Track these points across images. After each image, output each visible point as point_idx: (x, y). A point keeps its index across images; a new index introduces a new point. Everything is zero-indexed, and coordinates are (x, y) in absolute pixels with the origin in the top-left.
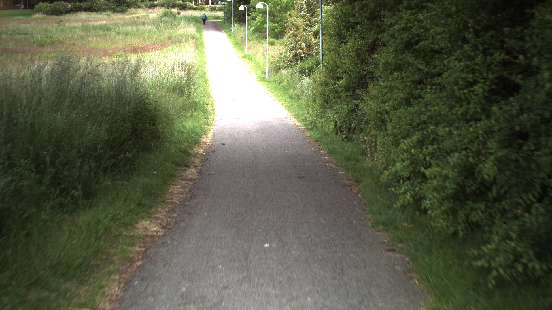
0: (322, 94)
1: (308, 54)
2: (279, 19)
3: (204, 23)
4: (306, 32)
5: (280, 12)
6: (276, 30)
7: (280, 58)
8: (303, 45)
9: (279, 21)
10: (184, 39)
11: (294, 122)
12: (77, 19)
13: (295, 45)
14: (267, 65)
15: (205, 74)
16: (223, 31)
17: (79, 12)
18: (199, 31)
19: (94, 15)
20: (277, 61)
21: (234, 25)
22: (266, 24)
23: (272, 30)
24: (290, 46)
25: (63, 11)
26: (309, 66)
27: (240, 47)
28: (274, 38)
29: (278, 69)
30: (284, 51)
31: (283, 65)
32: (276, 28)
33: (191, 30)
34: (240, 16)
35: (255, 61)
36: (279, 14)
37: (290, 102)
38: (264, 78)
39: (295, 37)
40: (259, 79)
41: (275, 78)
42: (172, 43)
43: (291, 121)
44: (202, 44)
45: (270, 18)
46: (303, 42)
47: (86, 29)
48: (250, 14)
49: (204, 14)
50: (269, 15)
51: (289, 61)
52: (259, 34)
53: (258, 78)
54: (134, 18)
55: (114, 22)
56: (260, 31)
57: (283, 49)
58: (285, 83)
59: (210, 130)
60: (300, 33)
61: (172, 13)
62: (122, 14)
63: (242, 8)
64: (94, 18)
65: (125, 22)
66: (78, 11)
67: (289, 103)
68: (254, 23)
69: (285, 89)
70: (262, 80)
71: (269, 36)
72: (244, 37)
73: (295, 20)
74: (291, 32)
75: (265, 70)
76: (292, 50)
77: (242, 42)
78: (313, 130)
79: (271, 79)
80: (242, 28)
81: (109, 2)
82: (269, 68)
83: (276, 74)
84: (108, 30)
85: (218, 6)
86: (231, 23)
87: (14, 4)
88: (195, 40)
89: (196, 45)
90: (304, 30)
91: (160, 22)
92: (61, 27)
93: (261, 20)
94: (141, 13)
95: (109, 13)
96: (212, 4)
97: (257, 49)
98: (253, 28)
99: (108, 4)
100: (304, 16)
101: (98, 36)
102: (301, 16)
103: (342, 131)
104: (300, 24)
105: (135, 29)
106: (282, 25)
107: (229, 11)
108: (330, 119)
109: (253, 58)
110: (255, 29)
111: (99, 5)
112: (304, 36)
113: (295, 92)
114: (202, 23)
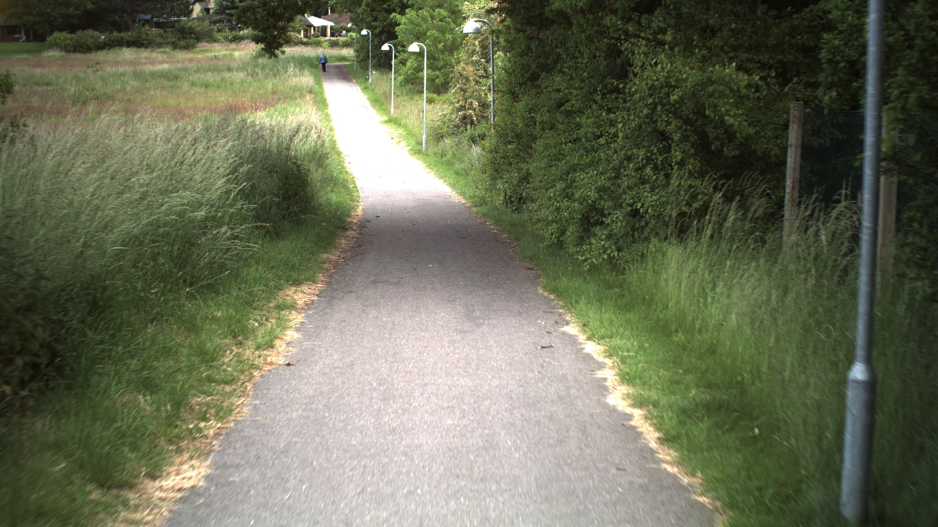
0: (492, 163)
1: (483, 117)
2: (441, 63)
3: (324, 70)
4: (479, 86)
5: (443, 52)
6: (437, 81)
8: (476, 104)
9: (442, 68)
10: (297, 94)
11: (459, 199)
12: (119, 59)
13: (463, 104)
14: (424, 131)
16: (354, 81)
17: (119, 48)
18: (318, 81)
19: (144, 54)
20: (438, 126)
21: (372, 72)
22: (423, 71)
23: (431, 80)
25: (91, 46)
27: (381, 106)
28: (434, 92)
29: (439, 137)
30: (449, 112)
31: (447, 132)
32: (438, 77)
33: (307, 79)
34: (381, 58)
35: (406, 127)
36: (441, 56)
37: (455, 178)
38: (420, 150)
39: (464, 92)
40: (412, 152)
41: (436, 150)
42: (279, 99)
43: (456, 198)
44: (324, 101)
45: (429, 63)
46: (475, 100)
47: (140, 77)
48: (398, 55)
49: (321, 53)
50: (427, 59)
51: (455, 126)
52: (410, 86)
53: (411, 150)
54: (210, 59)
55: (180, 65)
56: (412, 82)
57: (447, 109)
58: (449, 156)
60: (470, 87)
62: (186, 51)
63: (385, 47)
65: (199, 65)
66: (116, 46)
67: (453, 180)
68: (404, 69)
69: (450, 164)
70: (417, 153)
71: (427, 89)
72: (388, 91)
73: (464, 69)
74: (458, 86)
75: (422, 139)
76: (459, 110)
77: (386, 98)
78: (481, 205)
79: (430, 151)
80: (385, 77)
81: (165, 31)
82: (427, 137)
83: (437, 145)
84: (177, 79)
85: (342, 39)
86: (368, 69)
87: (9, 33)
88: (313, 96)
89: (315, 102)
90: (477, 82)
91: (254, 66)
92: (99, 73)
93: (415, 65)
94: (219, 50)
95: (167, 50)
96: (332, 35)
97: (408, 109)
98: (402, 77)
99: (165, 35)
100: (477, 62)
101: (162, 88)
102: (472, 62)
103: (512, 202)
104: (471, 74)
105: (218, 78)
106: (446, 75)
107: (363, 49)
108: (499, 190)
109: (403, 122)
110: (405, 79)
111: (150, 37)
112: (477, 91)
113: (463, 166)
114: (322, 70)
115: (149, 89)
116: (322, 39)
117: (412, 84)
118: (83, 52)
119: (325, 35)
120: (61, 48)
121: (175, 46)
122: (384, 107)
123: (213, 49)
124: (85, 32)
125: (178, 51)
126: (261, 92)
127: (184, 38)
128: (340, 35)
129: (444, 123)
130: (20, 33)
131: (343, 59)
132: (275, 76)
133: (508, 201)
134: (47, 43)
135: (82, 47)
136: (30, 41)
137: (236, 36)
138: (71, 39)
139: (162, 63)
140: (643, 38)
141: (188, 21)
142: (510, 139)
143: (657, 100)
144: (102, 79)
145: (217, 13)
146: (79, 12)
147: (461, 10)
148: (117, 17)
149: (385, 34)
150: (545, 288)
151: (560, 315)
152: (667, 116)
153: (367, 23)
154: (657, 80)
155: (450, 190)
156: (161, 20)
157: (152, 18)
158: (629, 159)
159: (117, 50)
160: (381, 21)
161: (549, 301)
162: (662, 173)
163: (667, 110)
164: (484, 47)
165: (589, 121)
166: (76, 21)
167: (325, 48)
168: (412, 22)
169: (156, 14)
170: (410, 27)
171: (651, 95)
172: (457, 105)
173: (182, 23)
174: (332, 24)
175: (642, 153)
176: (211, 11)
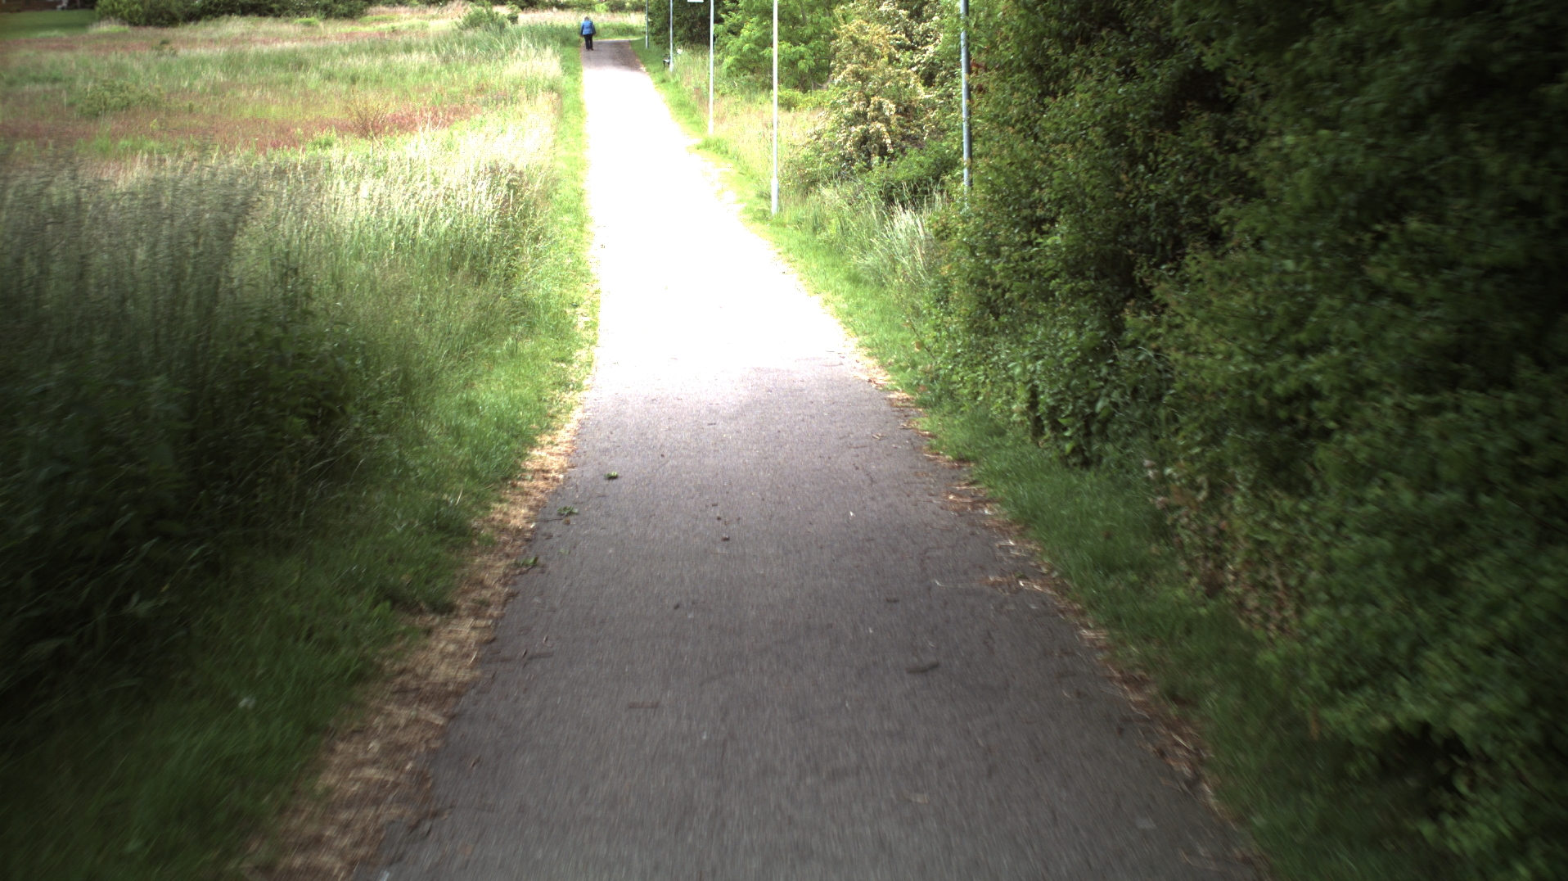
0: (972, 282)
1: (905, 137)
2: (809, 30)
3: (589, 46)
4: (896, 67)
6: (801, 65)
7: (815, 150)
8: (889, 107)
9: (810, 38)
10: (522, 93)
11: (868, 370)
12: (216, 35)
13: (861, 109)
14: (774, 169)
15: (580, 201)
16: (643, 68)
17: (226, 16)
18: (570, 69)
19: (267, 25)
20: (806, 158)
21: (675, 51)
22: (771, 45)
23: (790, 63)
24: (848, 111)
25: (178, 14)
26: (912, 173)
27: (691, 115)
28: (795, 87)
29: (808, 184)
30: (829, 126)
31: (826, 172)
32: (802, 57)
33: (547, 64)
34: (693, 25)
35: (737, 158)
36: (809, 17)
37: (853, 295)
38: (764, 212)
39: (863, 81)
40: (750, 216)
41: (800, 212)
42: (485, 104)
43: (859, 366)
44: (578, 107)
45: (783, 29)
46: (888, 97)
47: (234, 64)
48: (723, 16)
49: (587, 19)
50: (780, 19)
51: (843, 158)
52: (749, 76)
53: (749, 210)
54: (381, 34)
55: (321, 44)
56: (751, 66)
57: (825, 121)
58: (832, 230)
59: (570, 409)
60: (877, 70)
61: (492, 18)
62: (350, 22)
64: (265, 33)
65: (354, 43)
66: (223, 13)
67: (847, 299)
68: (734, 43)
69: (835, 250)
70: (760, 219)
71: (780, 81)
72: (704, 86)
73: (861, 29)
74: (850, 67)
75: (769, 186)
76: (852, 122)
77: (700, 99)
79: (788, 216)
80: (696, 59)
82: (782, 182)
83: (803, 201)
84: (301, 68)
86: (668, 46)
88: (556, 96)
89: (558, 109)
90: (892, 60)
91: (456, 43)
93: (758, 34)
94: (402, 19)
95: (313, 20)
97: (743, 121)
98: (731, 58)
100: (889, 16)
101: (267, 84)
102: (880, 16)
103: (1057, 426)
104: (879, 41)
105: (380, 65)
106: (819, 53)
108: (1011, 377)
109: (732, 148)
110: (738, 60)
112: (891, 77)
114: (582, 48)
117: (752, 71)
118: (161, 25)
120: (122, 17)
121: (328, 13)
122: (696, 117)
123: (393, 16)
125: (332, 20)
126: (456, 89)
129: (819, 151)
131: (629, 31)
132: (489, 59)
133: (1045, 421)
134: (98, 9)
135: (161, 15)
136: (76, 8)
138: (142, 3)
139: (288, 39)
159: (221, 20)
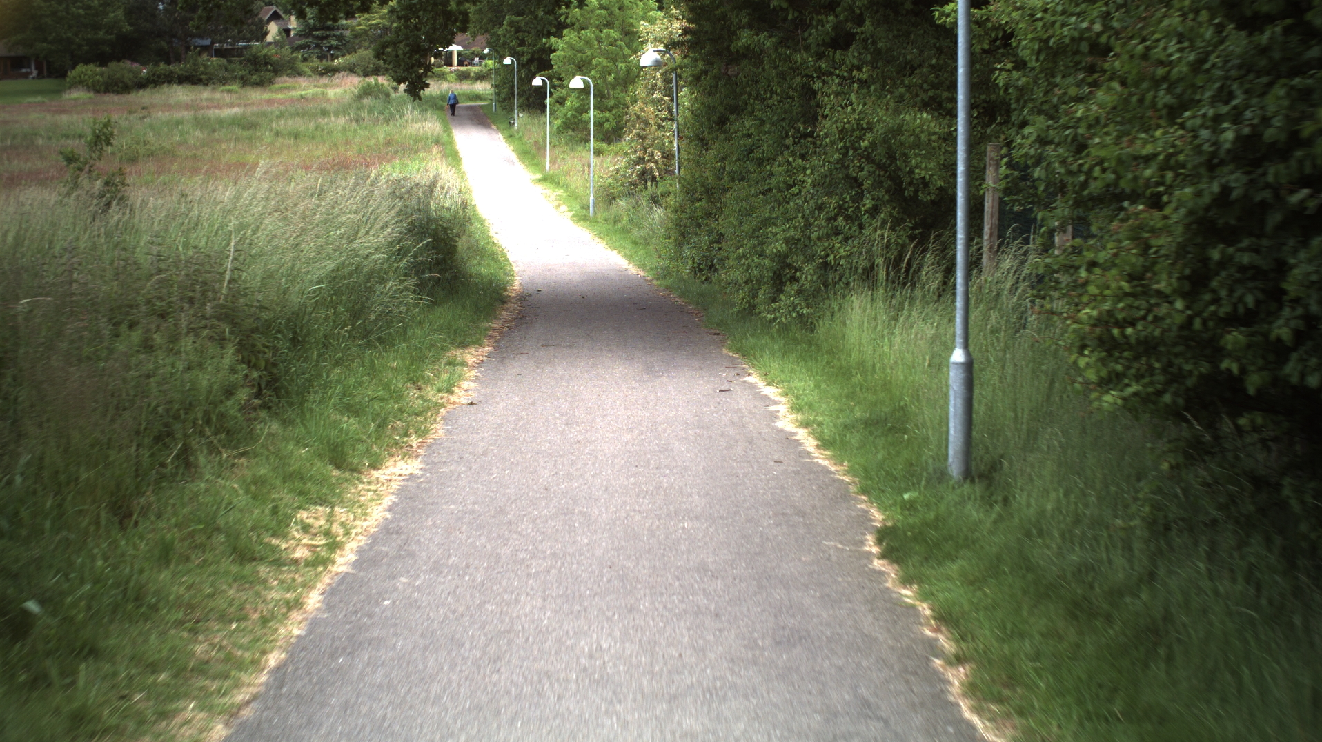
1: (666, 171)
2: (612, 103)
3: (453, 114)
4: (662, 131)
5: (614, 88)
6: (607, 125)
7: (615, 179)
8: (658, 154)
9: (613, 107)
10: (419, 145)
11: (637, 272)
13: (642, 155)
14: (591, 191)
16: (495, 128)
17: (168, 85)
18: (445, 128)
20: (610, 184)
21: (518, 114)
22: (589, 112)
23: (599, 124)
25: (130, 84)
27: (532, 160)
28: (603, 141)
29: (611, 199)
30: (623, 165)
31: (621, 192)
32: (607, 120)
33: (431, 125)
34: (530, 96)
35: (566, 187)
36: (611, 93)
37: (633, 249)
38: (585, 216)
39: (643, 139)
40: (576, 219)
41: (606, 214)
42: (396, 152)
43: (634, 271)
44: (456, 155)
45: (597, 103)
46: (657, 149)
47: (204, 125)
48: (554, 92)
50: (594, 97)
51: (631, 184)
52: (571, 133)
53: (577, 215)
54: (295, 100)
55: (256, 108)
56: (572, 126)
57: (621, 162)
58: (624, 222)
60: (650, 134)
61: (378, 87)
62: (264, 89)
63: (537, 81)
64: (207, 100)
65: (281, 108)
66: (163, 83)
68: (562, 111)
69: (625, 231)
70: (583, 220)
71: (595, 136)
72: (542, 140)
73: (642, 110)
74: (635, 131)
75: (588, 201)
76: (636, 163)
77: (539, 149)
78: (665, 277)
79: (600, 217)
80: (536, 121)
81: (230, 62)
82: (596, 198)
83: (608, 209)
84: (256, 128)
85: (474, 69)
86: (512, 110)
87: (14, 66)
88: (441, 147)
89: (445, 156)
90: (659, 127)
91: (359, 109)
92: (147, 120)
93: (578, 105)
94: (305, 87)
95: (234, 87)
96: (460, 63)
97: (569, 163)
98: (560, 121)
99: (230, 67)
100: (658, 100)
101: (237, 139)
102: (653, 101)
103: (701, 270)
104: (652, 116)
105: (312, 126)
106: (619, 118)
107: (505, 83)
108: (687, 258)
109: (563, 180)
110: (564, 123)
111: (210, 70)
112: (659, 137)
113: (642, 233)
114: (449, 112)
115: (219, 141)
116: (447, 69)
117: (574, 129)
118: (118, 93)
119: (450, 64)
120: (87, 85)
121: (245, 82)
122: (535, 161)
123: (297, 86)
124: (121, 64)
125: (249, 88)
126: (371, 143)
127: (256, 70)
128: (470, 64)
129: (617, 180)
130: (29, 67)
131: (477, 97)
132: (387, 121)
133: (697, 270)
134: (68, 79)
135: (116, 84)
136: (43, 77)
137: (329, 66)
138: (102, 74)
139: (232, 105)
140: (838, 76)
141: (263, 47)
142: (697, 195)
143: (848, 144)
144: (152, 127)
145: (300, 36)
146: (113, 36)
147: (637, 32)
148: (163, 44)
149: (536, 63)
150: (730, 349)
151: (743, 369)
152: (859, 161)
153: (510, 48)
154: (849, 122)
155: (627, 262)
156: (225, 46)
157: (212, 43)
158: (820, 208)
159: (165, 88)
160: (529, 45)
161: (732, 359)
162: (856, 223)
163: (859, 155)
164: (667, 81)
165: (781, 169)
166: (107, 49)
167: (450, 82)
168: (572, 47)
169: (218, 37)
170: (569, 53)
171: (841, 139)
172: (633, 157)
173: (254, 50)
174: (460, 48)
175: (833, 202)
176: (292, 33)
